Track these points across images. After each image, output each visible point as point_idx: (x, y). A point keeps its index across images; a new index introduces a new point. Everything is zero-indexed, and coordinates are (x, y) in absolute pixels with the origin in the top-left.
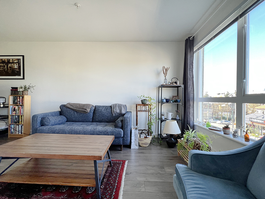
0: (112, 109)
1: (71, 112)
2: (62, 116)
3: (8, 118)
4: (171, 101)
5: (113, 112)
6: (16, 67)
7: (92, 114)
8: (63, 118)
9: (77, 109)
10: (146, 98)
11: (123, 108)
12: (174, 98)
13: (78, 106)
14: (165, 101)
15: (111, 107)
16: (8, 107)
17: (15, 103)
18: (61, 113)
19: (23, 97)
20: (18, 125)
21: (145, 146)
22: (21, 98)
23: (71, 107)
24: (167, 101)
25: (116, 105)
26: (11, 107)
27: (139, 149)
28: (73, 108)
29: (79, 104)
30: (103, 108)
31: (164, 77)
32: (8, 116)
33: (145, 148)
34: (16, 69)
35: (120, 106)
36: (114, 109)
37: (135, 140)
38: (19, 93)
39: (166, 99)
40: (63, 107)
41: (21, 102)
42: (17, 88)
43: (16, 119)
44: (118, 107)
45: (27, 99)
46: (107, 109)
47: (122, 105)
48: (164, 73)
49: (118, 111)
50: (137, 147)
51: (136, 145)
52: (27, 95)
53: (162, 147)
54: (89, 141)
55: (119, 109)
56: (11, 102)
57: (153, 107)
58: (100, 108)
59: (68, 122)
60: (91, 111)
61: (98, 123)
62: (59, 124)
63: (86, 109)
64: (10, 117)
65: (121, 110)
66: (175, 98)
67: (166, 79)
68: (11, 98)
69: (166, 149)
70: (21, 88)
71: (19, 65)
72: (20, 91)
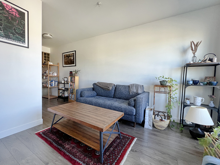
0: (129, 89)
1: (99, 88)
2: (93, 91)
3: (68, 90)
4: (201, 84)
5: (130, 91)
6: (72, 59)
7: (113, 91)
8: (94, 93)
9: (103, 87)
10: (165, 79)
11: (139, 88)
12: (207, 79)
13: (104, 84)
14: (191, 82)
15: (129, 86)
16: (68, 83)
17: (71, 81)
18: (93, 89)
19: (75, 77)
20: (73, 95)
21: (160, 129)
22: (74, 78)
23: (99, 85)
24: (195, 83)
25: (133, 84)
26: (70, 83)
27: (152, 130)
28: (100, 86)
29: (105, 83)
30: (122, 87)
31: (193, 54)
32: (68, 89)
33: (159, 131)
34: (72, 60)
35: (137, 86)
36: (132, 89)
37: (149, 120)
38: (73, 75)
39: (193, 81)
40: (94, 84)
41: (74, 80)
42: (72, 72)
43: (72, 91)
44: (135, 87)
45: (77, 78)
46: (126, 88)
47: (139, 85)
48: (192, 50)
49: (135, 91)
50: (151, 128)
51: (150, 126)
52: (77, 76)
53: (182, 135)
54: (102, 114)
55: (136, 88)
56: (70, 81)
57: (174, 89)
58: (120, 87)
59: (97, 96)
60: (113, 89)
61: (117, 99)
62: (91, 97)
63: (109, 87)
64: (69, 89)
65: (138, 90)
66: (209, 79)
67: (194, 56)
68: (69, 78)
69: (188, 139)
70: (74, 71)
71: (73, 57)
72: (73, 74)
